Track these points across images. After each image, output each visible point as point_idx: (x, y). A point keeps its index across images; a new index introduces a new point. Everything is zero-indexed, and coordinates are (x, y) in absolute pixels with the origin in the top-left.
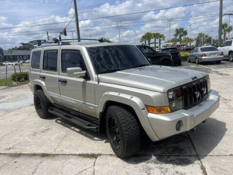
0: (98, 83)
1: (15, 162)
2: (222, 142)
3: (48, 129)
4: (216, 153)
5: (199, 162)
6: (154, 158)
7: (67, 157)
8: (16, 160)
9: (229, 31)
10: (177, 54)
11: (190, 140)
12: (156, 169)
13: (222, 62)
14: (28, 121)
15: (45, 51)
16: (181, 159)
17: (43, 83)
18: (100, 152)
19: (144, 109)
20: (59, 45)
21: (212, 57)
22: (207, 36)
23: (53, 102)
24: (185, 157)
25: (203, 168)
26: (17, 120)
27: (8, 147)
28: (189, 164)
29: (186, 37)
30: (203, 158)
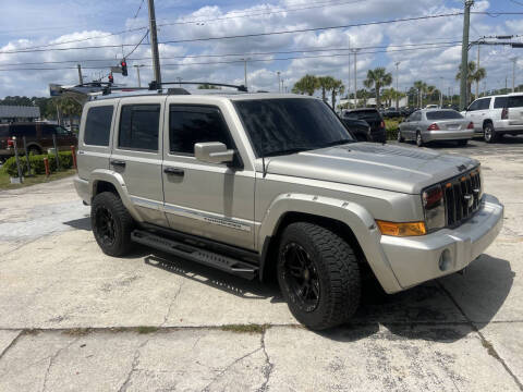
0: (264, 176)
1: (83, 346)
2: (510, 296)
3: (135, 278)
4: (505, 318)
5: (477, 334)
6: (383, 329)
7: (197, 331)
8: (83, 341)
9: (477, 78)
10: (378, 123)
11: (448, 294)
12: (394, 350)
13: (469, 142)
14: (78, 261)
15: (123, 107)
16: (439, 330)
17: (118, 176)
18: (267, 321)
19: (372, 227)
20: (160, 93)
21: (451, 131)
22: (431, 88)
23: (140, 220)
24: (447, 327)
25: (486, 345)
26: (53, 260)
27: (56, 315)
28: (458, 339)
29: (389, 88)
30: (482, 327)
